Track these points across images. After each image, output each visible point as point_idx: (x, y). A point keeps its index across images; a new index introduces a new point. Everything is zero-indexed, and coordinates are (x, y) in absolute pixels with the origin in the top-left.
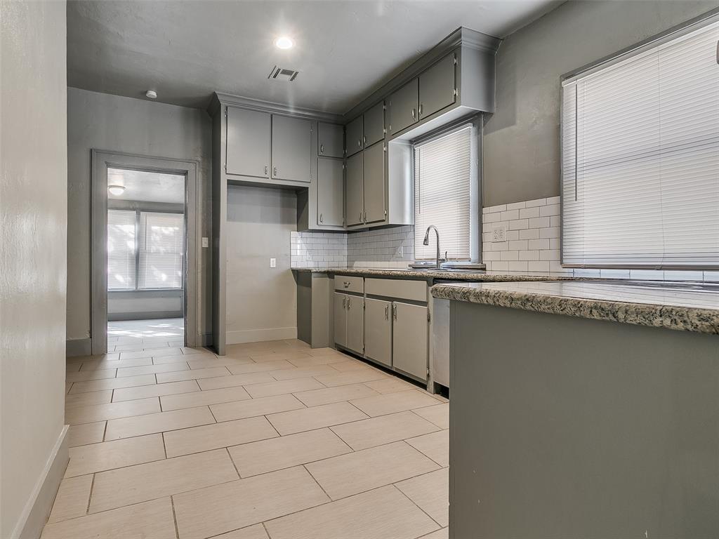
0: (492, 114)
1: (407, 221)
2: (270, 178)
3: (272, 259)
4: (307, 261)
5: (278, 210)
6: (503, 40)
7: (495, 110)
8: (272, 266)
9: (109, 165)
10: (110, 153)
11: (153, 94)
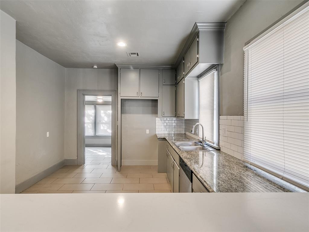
0: (223, 64)
1: (196, 118)
2: (140, 97)
3: (147, 130)
4: (164, 131)
5: (150, 108)
6: (226, 22)
7: (224, 62)
8: (147, 133)
9: (84, 95)
10: (84, 90)
11: (95, 67)
